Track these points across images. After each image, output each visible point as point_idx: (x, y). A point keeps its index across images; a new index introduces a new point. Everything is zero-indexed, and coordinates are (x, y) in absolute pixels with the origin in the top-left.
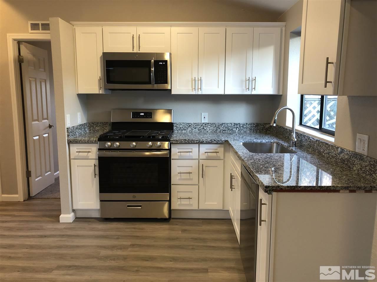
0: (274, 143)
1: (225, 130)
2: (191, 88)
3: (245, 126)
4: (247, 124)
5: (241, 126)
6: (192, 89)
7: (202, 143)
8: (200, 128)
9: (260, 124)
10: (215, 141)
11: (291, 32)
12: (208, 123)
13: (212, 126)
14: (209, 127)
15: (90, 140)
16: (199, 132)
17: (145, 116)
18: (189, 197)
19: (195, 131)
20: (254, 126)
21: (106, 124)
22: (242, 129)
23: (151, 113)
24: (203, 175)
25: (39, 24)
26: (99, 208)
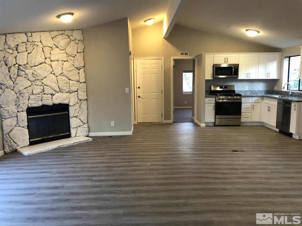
1: (255, 93)
5: (261, 91)
6: (246, 77)
7: (253, 97)
8: (245, 93)
11: (285, 57)
12: (248, 91)
13: (250, 91)
17: (224, 88)
18: (248, 117)
19: (243, 94)
20: (266, 91)
23: (227, 87)
24: (253, 109)
25: (184, 53)
26: (214, 121)
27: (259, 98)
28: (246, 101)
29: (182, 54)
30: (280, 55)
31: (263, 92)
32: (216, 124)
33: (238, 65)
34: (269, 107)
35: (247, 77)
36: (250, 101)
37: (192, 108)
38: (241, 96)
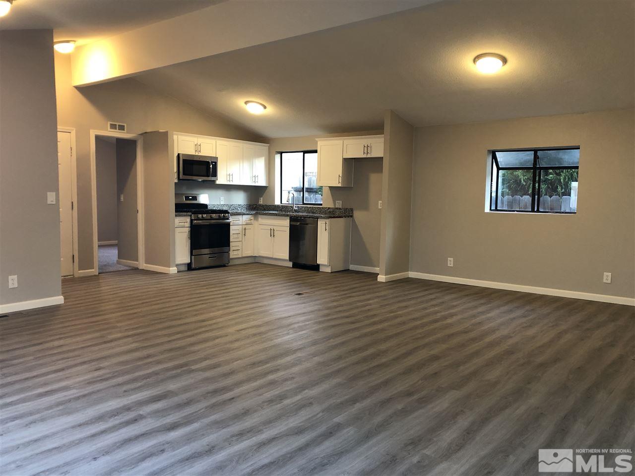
1: (234, 209)
5: (242, 206)
7: (244, 214)
9: (251, 205)
10: (250, 213)
11: (276, 151)
14: (225, 207)
17: (192, 199)
18: (238, 249)
20: (248, 206)
23: (196, 197)
25: (117, 126)
26: (190, 262)
27: (252, 217)
28: (234, 221)
29: (113, 127)
30: (267, 148)
32: (192, 266)
33: (216, 158)
34: (272, 231)
35: (228, 181)
36: (241, 222)
37: (117, 243)
38: (228, 213)
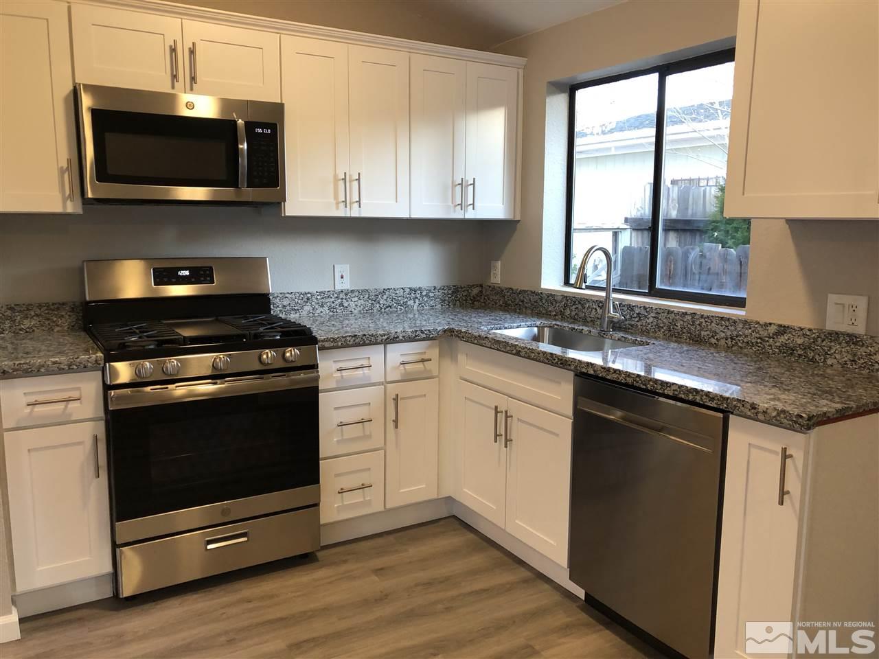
0: (545, 327)
1: (390, 307)
2: (332, 200)
3: (432, 295)
4: (435, 288)
5: (424, 293)
6: (338, 203)
7: (394, 340)
8: (333, 305)
9: (462, 288)
10: (422, 332)
11: (549, 82)
12: (352, 291)
13: (362, 297)
14: (353, 299)
15: (78, 360)
16: (331, 313)
17: (193, 280)
18: (363, 485)
19: (321, 312)
20: (450, 292)
21: (58, 309)
22: (427, 301)
23: (211, 269)
24: (396, 422)
26: (109, 570)
27: (430, 347)
28: (345, 373)
30: (518, 73)
31: (435, 297)
32: (127, 590)
33: (278, 109)
35: (342, 205)
36: (376, 373)
38: (313, 341)
